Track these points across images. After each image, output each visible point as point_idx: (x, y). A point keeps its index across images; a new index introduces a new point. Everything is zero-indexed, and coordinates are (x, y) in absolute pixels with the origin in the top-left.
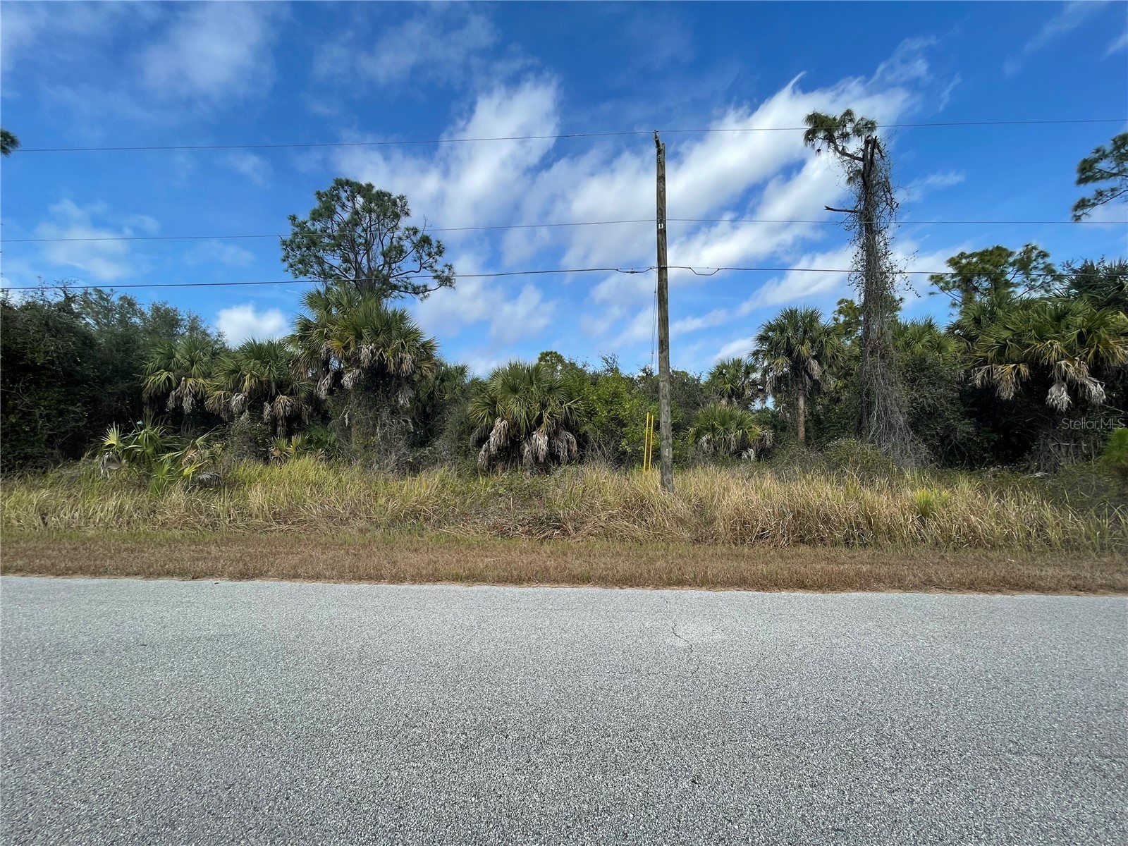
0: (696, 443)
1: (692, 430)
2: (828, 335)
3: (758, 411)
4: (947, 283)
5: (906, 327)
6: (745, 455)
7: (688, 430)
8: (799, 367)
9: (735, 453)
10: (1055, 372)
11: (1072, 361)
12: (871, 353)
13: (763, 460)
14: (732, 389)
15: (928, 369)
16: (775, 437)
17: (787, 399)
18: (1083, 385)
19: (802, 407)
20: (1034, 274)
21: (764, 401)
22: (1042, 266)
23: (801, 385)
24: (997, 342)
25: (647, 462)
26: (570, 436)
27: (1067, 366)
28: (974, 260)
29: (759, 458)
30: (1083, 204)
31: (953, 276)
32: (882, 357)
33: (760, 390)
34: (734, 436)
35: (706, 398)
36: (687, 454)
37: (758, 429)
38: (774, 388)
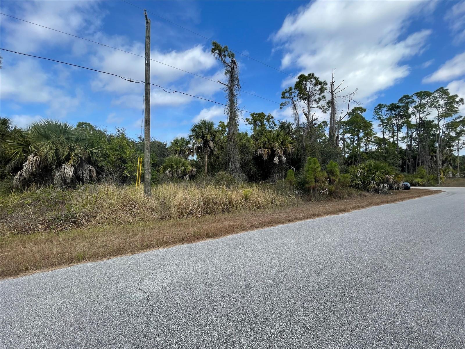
0: (164, 172)
1: (162, 167)
2: (217, 133)
3: (191, 160)
4: (250, 122)
5: (240, 133)
6: (185, 178)
7: (160, 167)
8: (206, 143)
9: (181, 177)
10: (276, 153)
11: (280, 149)
12: (230, 140)
13: (192, 180)
14: (180, 150)
15: (246, 148)
16: (197, 171)
17: (201, 156)
18: (282, 157)
19: (207, 159)
20: (270, 123)
21: (193, 156)
22: (272, 121)
23: (206, 151)
24: (264, 142)
25: (138, 181)
26: (92, 168)
27: (279, 151)
28: (257, 115)
29: (191, 179)
30: (282, 105)
31: (252, 120)
32: (234, 142)
33: (191, 152)
34: (180, 170)
35: (169, 153)
36: (159, 177)
37: (190, 167)
38: (197, 151)
